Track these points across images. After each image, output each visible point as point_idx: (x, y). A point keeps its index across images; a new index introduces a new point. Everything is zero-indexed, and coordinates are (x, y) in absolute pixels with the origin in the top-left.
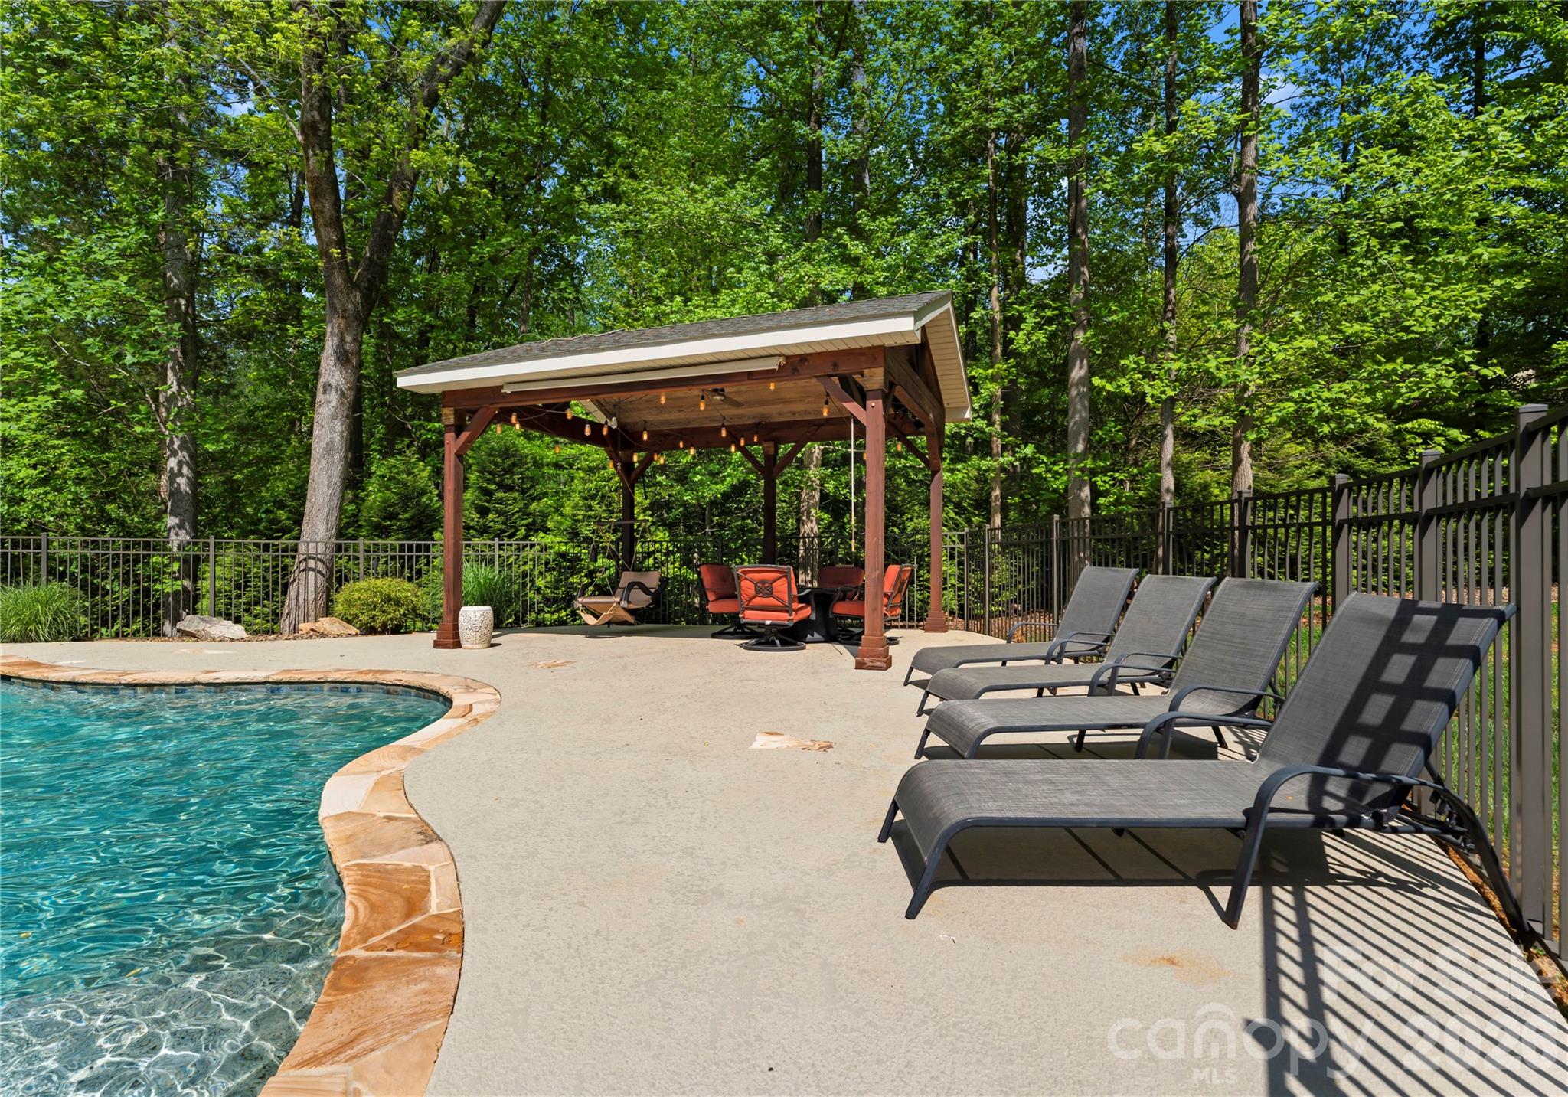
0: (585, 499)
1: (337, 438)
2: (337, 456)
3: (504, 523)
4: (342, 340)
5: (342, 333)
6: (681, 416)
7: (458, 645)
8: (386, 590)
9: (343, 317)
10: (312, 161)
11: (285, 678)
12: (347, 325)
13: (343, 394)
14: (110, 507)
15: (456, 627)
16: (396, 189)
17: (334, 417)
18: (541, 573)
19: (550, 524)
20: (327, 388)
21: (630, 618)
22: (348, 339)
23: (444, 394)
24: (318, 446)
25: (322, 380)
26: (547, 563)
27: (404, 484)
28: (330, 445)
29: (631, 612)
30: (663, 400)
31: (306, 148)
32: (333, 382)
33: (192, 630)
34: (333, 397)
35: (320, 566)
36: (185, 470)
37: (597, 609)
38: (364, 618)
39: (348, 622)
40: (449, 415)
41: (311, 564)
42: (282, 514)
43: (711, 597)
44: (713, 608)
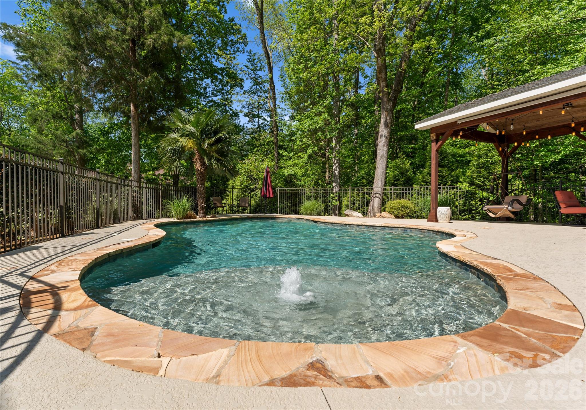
0: (477, 168)
1: (385, 153)
2: (385, 159)
3: (441, 180)
4: (386, 119)
5: (386, 117)
6: (538, 123)
7: (437, 221)
8: (403, 204)
9: (387, 111)
10: (379, 61)
11: (387, 225)
12: (388, 114)
13: (386, 138)
14: (320, 181)
15: (436, 215)
16: (403, 62)
17: (384, 146)
18: (457, 200)
19: (461, 180)
20: (382, 136)
21: (512, 216)
22: (388, 118)
23: (432, 128)
24: (379, 156)
25: (380, 134)
26: (460, 196)
27: (402, 168)
28: (383, 155)
29: (513, 213)
30: (541, 113)
31: (377, 58)
32: (383, 134)
33: (348, 214)
34: (383, 139)
35: (379, 196)
36: (337, 169)
37: (495, 211)
38: (396, 213)
39: (391, 214)
40: (433, 136)
41: (377, 195)
42: (364, 181)
43: (562, 206)
44: (564, 211)
